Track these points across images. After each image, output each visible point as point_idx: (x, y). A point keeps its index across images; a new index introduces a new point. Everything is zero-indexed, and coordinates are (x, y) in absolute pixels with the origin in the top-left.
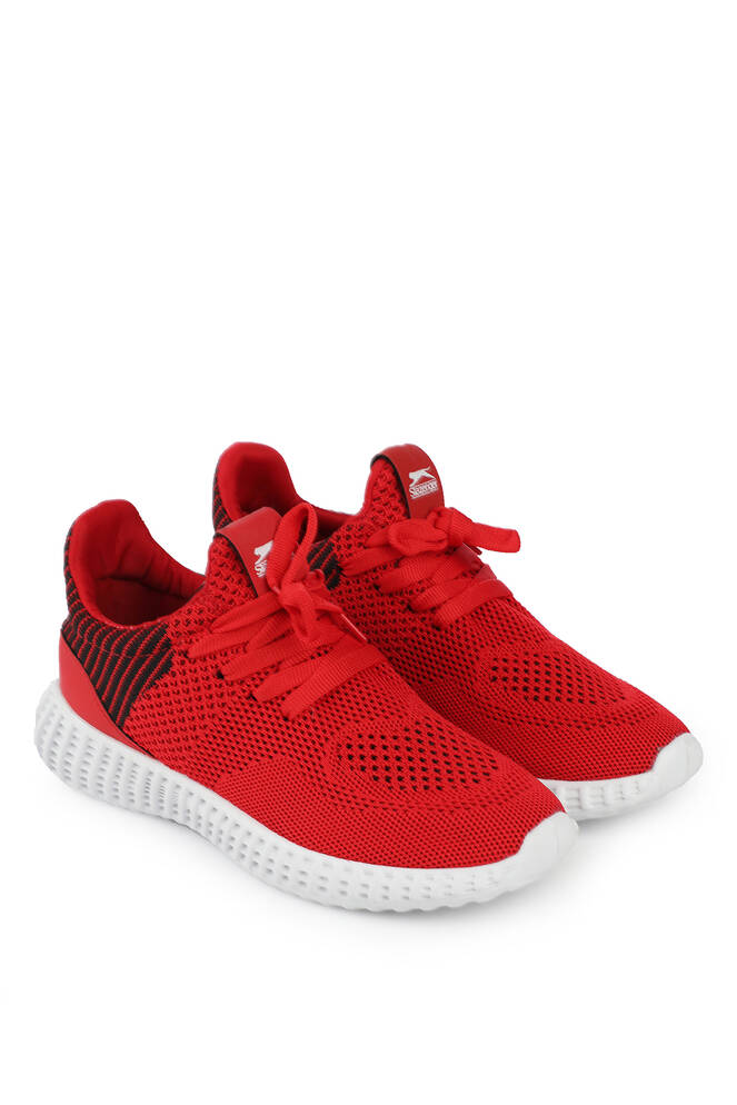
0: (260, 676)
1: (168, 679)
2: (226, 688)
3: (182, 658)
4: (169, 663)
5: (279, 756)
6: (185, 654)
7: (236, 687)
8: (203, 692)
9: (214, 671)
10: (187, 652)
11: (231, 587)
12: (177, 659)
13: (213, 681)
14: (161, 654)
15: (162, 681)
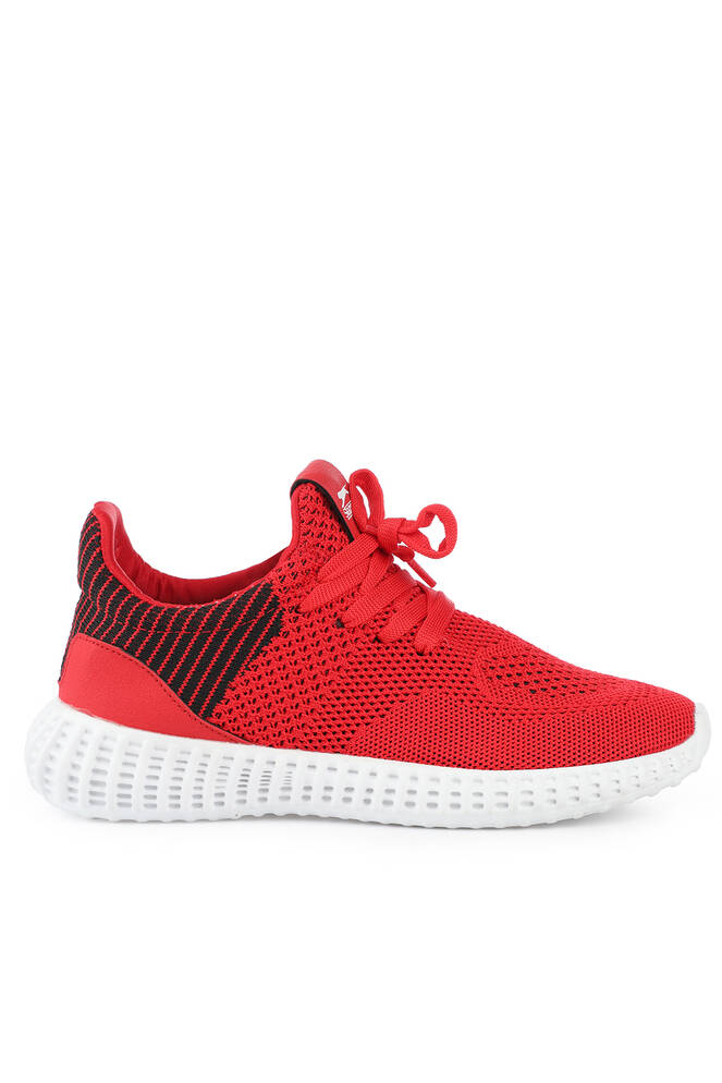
0: (383, 618)
1: (277, 642)
2: (348, 636)
3: (294, 614)
4: (278, 624)
5: (426, 691)
6: (297, 608)
7: (360, 633)
8: (324, 645)
9: (333, 620)
10: (298, 607)
11: (327, 533)
12: (287, 616)
13: (333, 631)
14: (268, 615)
15: (271, 646)
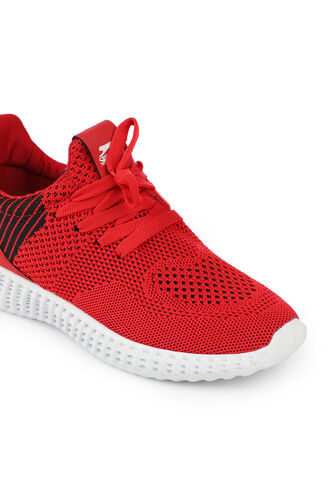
0: (102, 229)
1: (42, 230)
2: (80, 237)
3: (52, 217)
4: (43, 221)
5: (114, 281)
6: (54, 214)
7: (87, 236)
8: (65, 239)
9: (72, 226)
11: (84, 171)
12: (48, 218)
13: (72, 232)
14: (38, 215)
15: (39, 232)
